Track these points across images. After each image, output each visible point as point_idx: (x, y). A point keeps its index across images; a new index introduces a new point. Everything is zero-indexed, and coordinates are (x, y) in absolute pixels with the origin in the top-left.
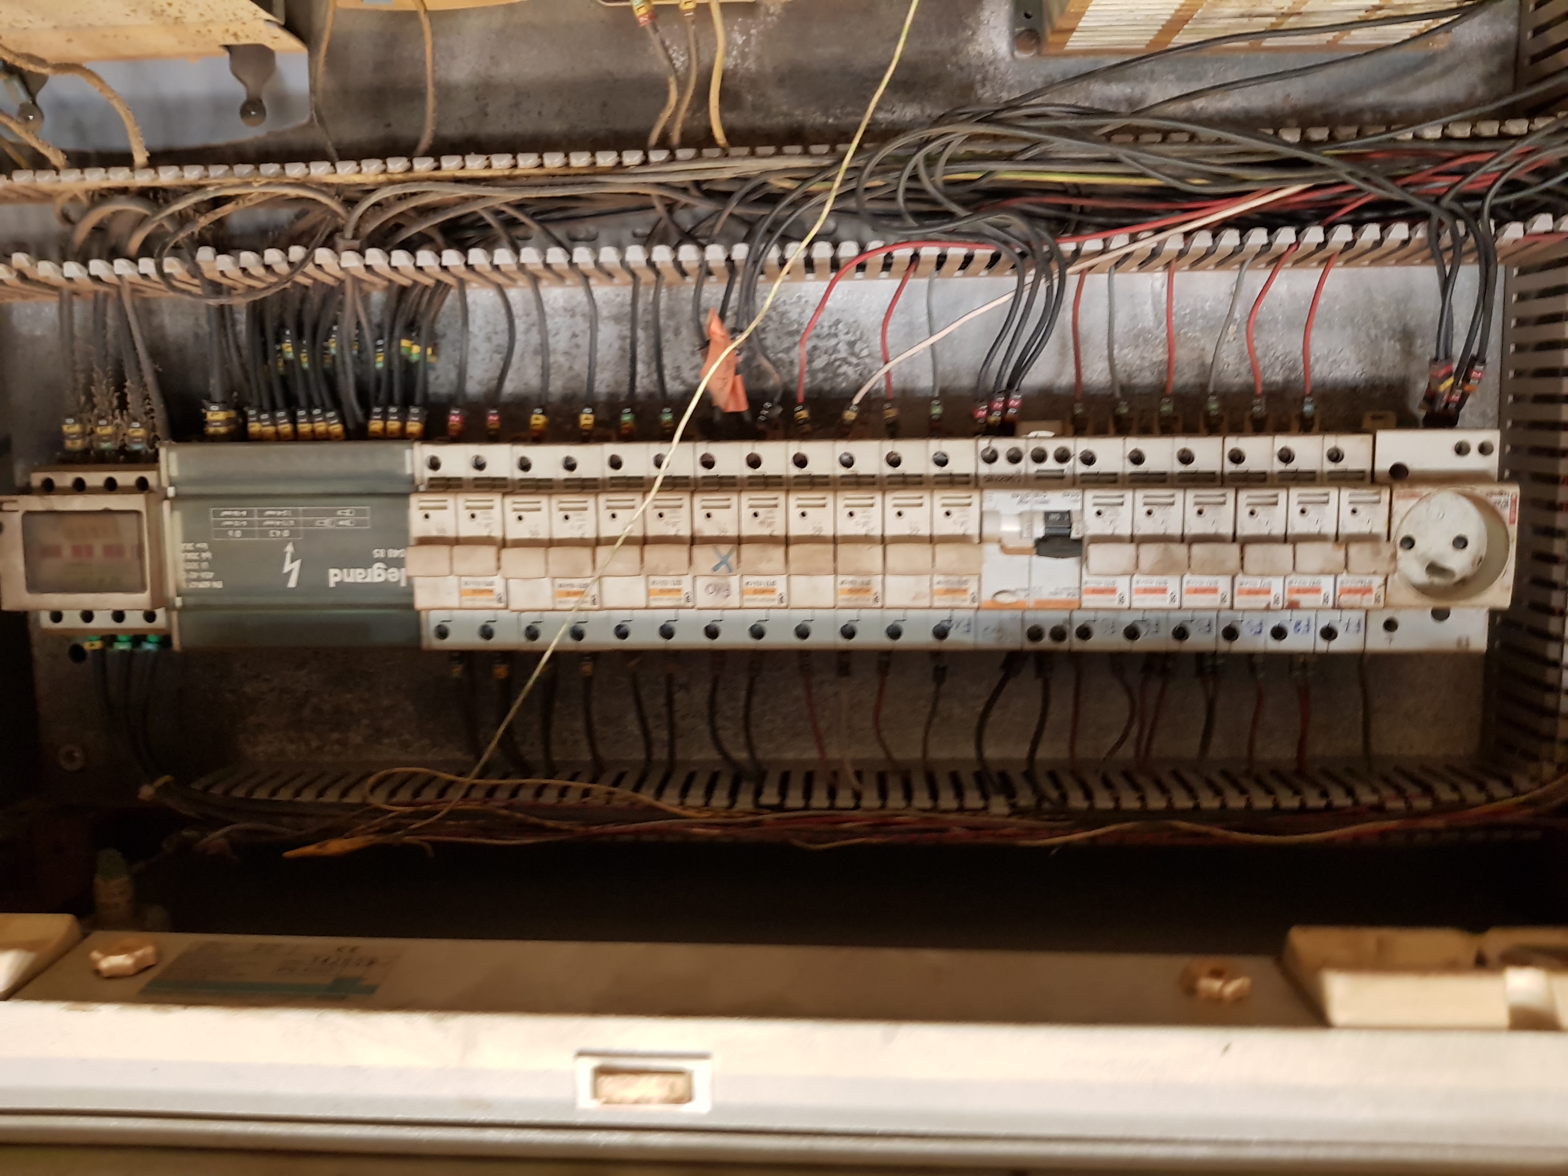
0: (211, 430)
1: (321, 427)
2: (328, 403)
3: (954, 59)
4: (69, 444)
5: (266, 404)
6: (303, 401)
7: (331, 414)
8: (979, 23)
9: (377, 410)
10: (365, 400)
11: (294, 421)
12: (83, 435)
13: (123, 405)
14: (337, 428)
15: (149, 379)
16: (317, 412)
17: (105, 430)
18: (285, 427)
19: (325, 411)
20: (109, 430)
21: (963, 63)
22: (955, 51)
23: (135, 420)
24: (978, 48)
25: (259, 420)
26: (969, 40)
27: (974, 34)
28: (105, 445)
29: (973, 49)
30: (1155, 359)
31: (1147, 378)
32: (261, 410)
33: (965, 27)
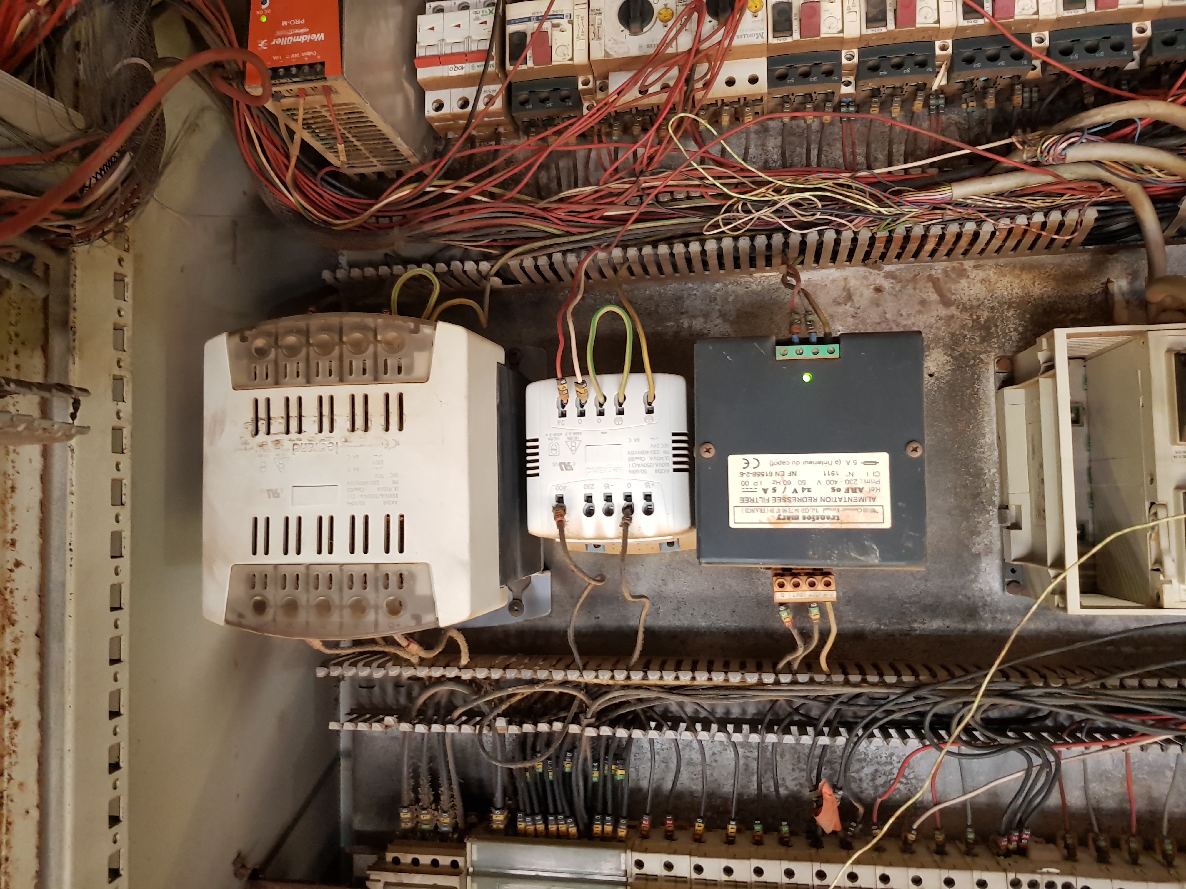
0: (495, 826)
1: (563, 828)
2: (568, 813)
3: (963, 592)
4: (403, 825)
5: (528, 811)
6: (551, 810)
7: (570, 820)
8: (979, 570)
9: (598, 817)
10: (591, 811)
11: (546, 822)
12: (411, 819)
13: (437, 799)
14: (573, 830)
15: (455, 787)
16: (561, 817)
17: (425, 816)
18: (541, 827)
19: (566, 817)
20: (428, 817)
21: (969, 594)
22: (963, 587)
23: (445, 812)
24: (979, 586)
25: (524, 821)
26: (974, 581)
27: (976, 577)
28: (425, 827)
29: (976, 586)
30: (1115, 791)
31: (1111, 804)
32: (526, 815)
33: (970, 573)
